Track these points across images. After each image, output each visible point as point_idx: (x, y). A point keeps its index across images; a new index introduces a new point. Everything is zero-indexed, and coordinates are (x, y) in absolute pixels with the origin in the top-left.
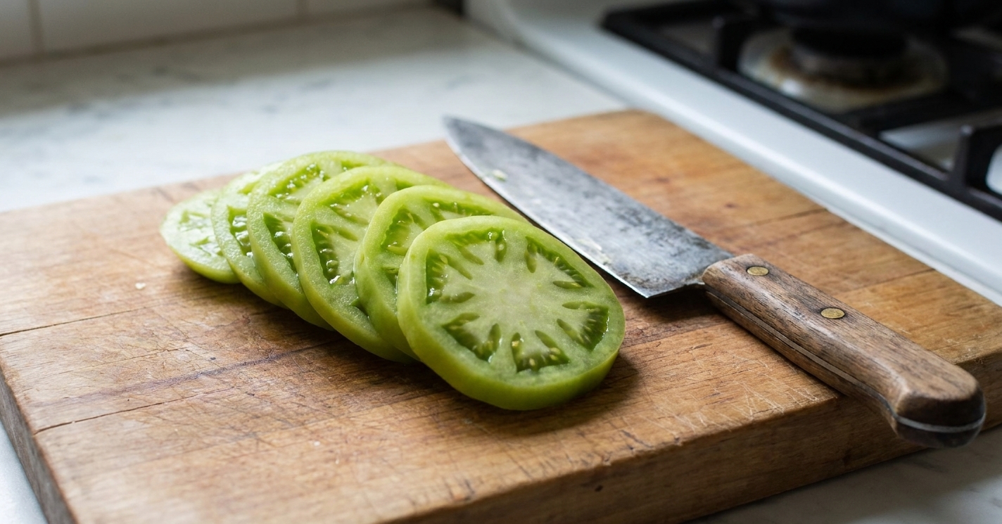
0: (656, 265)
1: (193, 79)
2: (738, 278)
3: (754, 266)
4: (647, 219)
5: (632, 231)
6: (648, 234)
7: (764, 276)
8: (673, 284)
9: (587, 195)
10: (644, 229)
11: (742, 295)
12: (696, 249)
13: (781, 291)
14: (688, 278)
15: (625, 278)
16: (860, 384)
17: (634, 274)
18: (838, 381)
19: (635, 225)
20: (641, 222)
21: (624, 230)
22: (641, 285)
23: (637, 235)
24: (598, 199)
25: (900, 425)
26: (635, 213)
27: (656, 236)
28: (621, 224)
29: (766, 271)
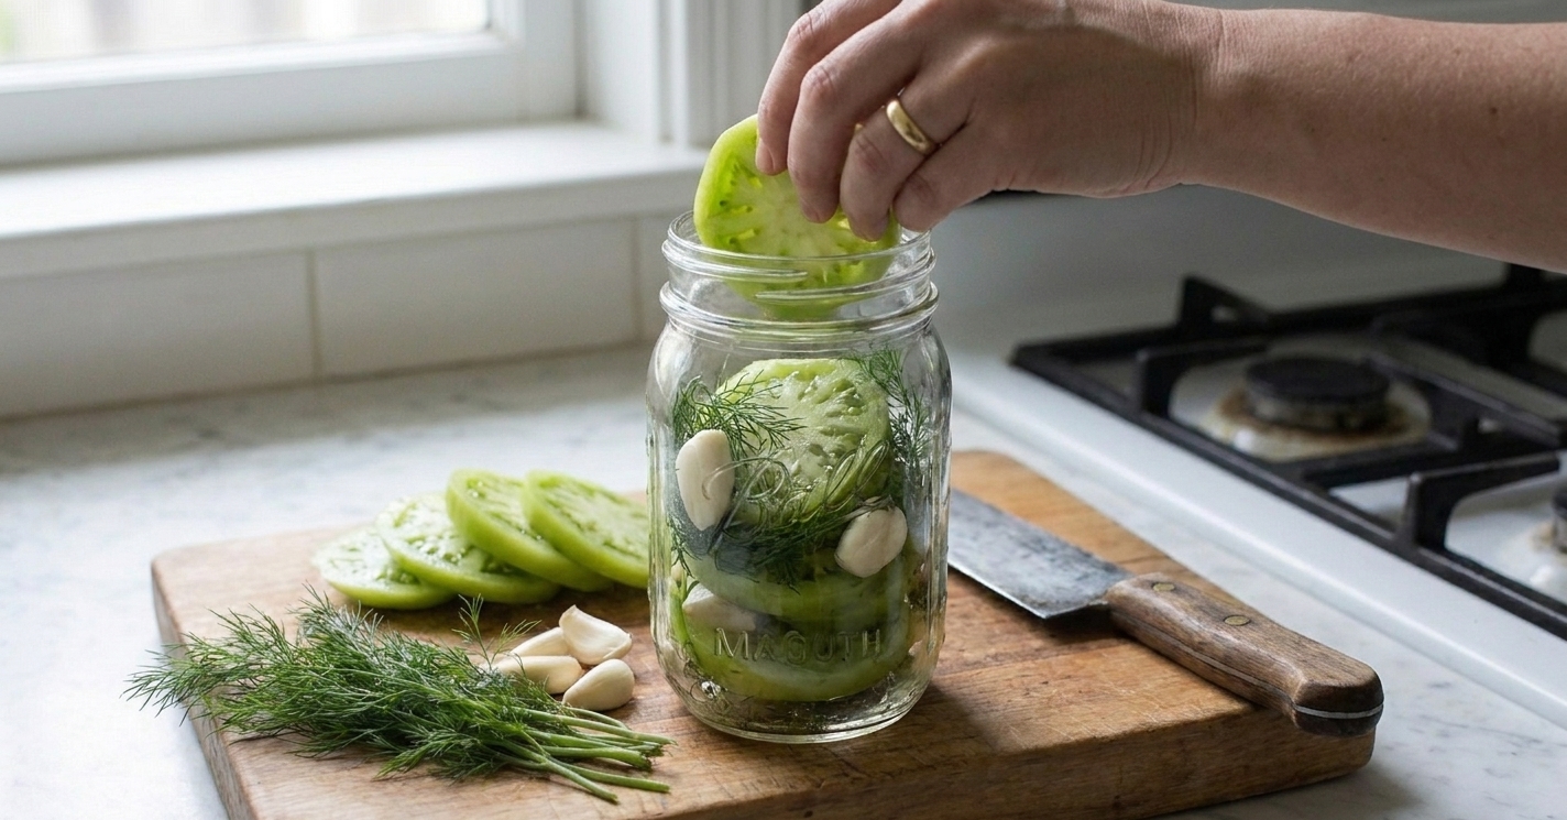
0: (1059, 588)
1: (494, 407)
2: (1142, 595)
3: (1157, 583)
4: (1050, 545)
5: (1035, 558)
6: (1052, 560)
7: (1172, 591)
8: (1075, 604)
9: (988, 525)
10: (1048, 556)
11: (1147, 611)
12: (1101, 572)
13: (1187, 604)
14: (1092, 600)
15: (1023, 600)
16: (1263, 684)
17: (1034, 598)
18: (1241, 685)
19: (1037, 551)
20: (1044, 548)
21: (1025, 557)
22: (1042, 606)
23: (1041, 561)
24: (1001, 528)
25: (1299, 714)
26: (1039, 541)
27: (1059, 562)
28: (1022, 552)
29: (1172, 587)
